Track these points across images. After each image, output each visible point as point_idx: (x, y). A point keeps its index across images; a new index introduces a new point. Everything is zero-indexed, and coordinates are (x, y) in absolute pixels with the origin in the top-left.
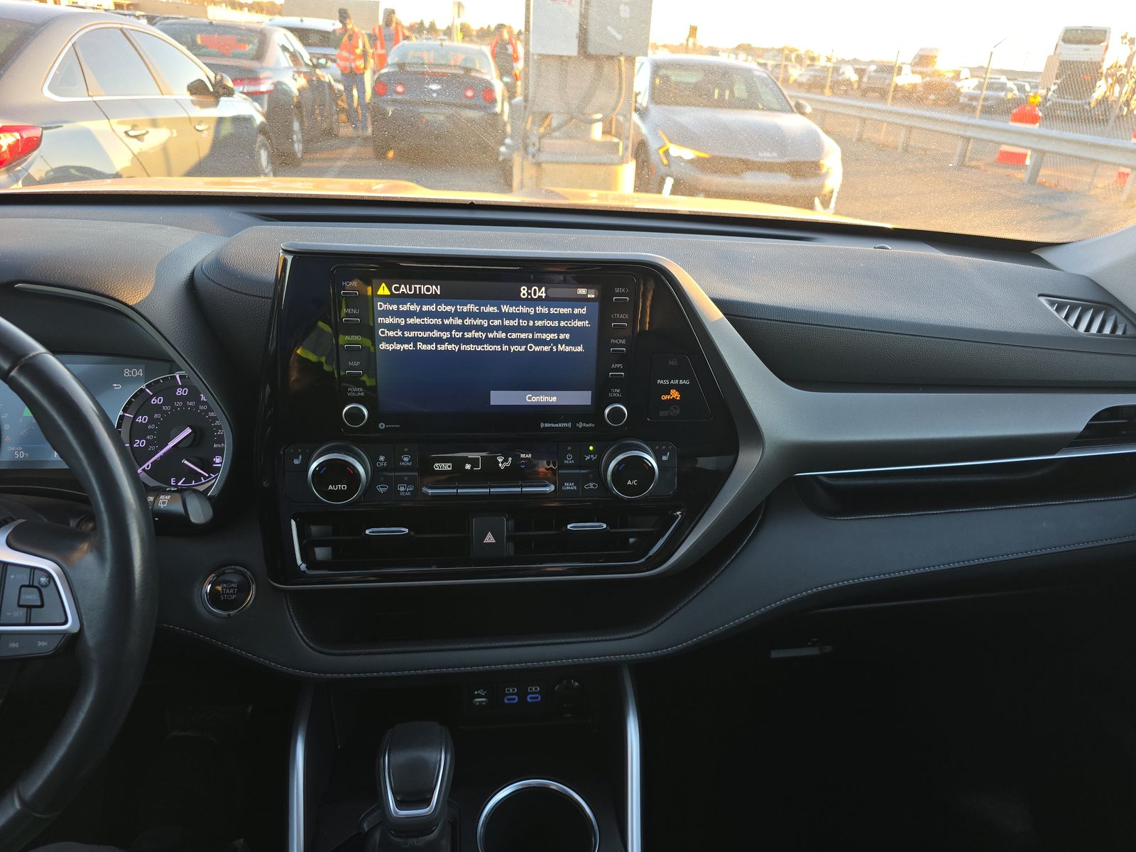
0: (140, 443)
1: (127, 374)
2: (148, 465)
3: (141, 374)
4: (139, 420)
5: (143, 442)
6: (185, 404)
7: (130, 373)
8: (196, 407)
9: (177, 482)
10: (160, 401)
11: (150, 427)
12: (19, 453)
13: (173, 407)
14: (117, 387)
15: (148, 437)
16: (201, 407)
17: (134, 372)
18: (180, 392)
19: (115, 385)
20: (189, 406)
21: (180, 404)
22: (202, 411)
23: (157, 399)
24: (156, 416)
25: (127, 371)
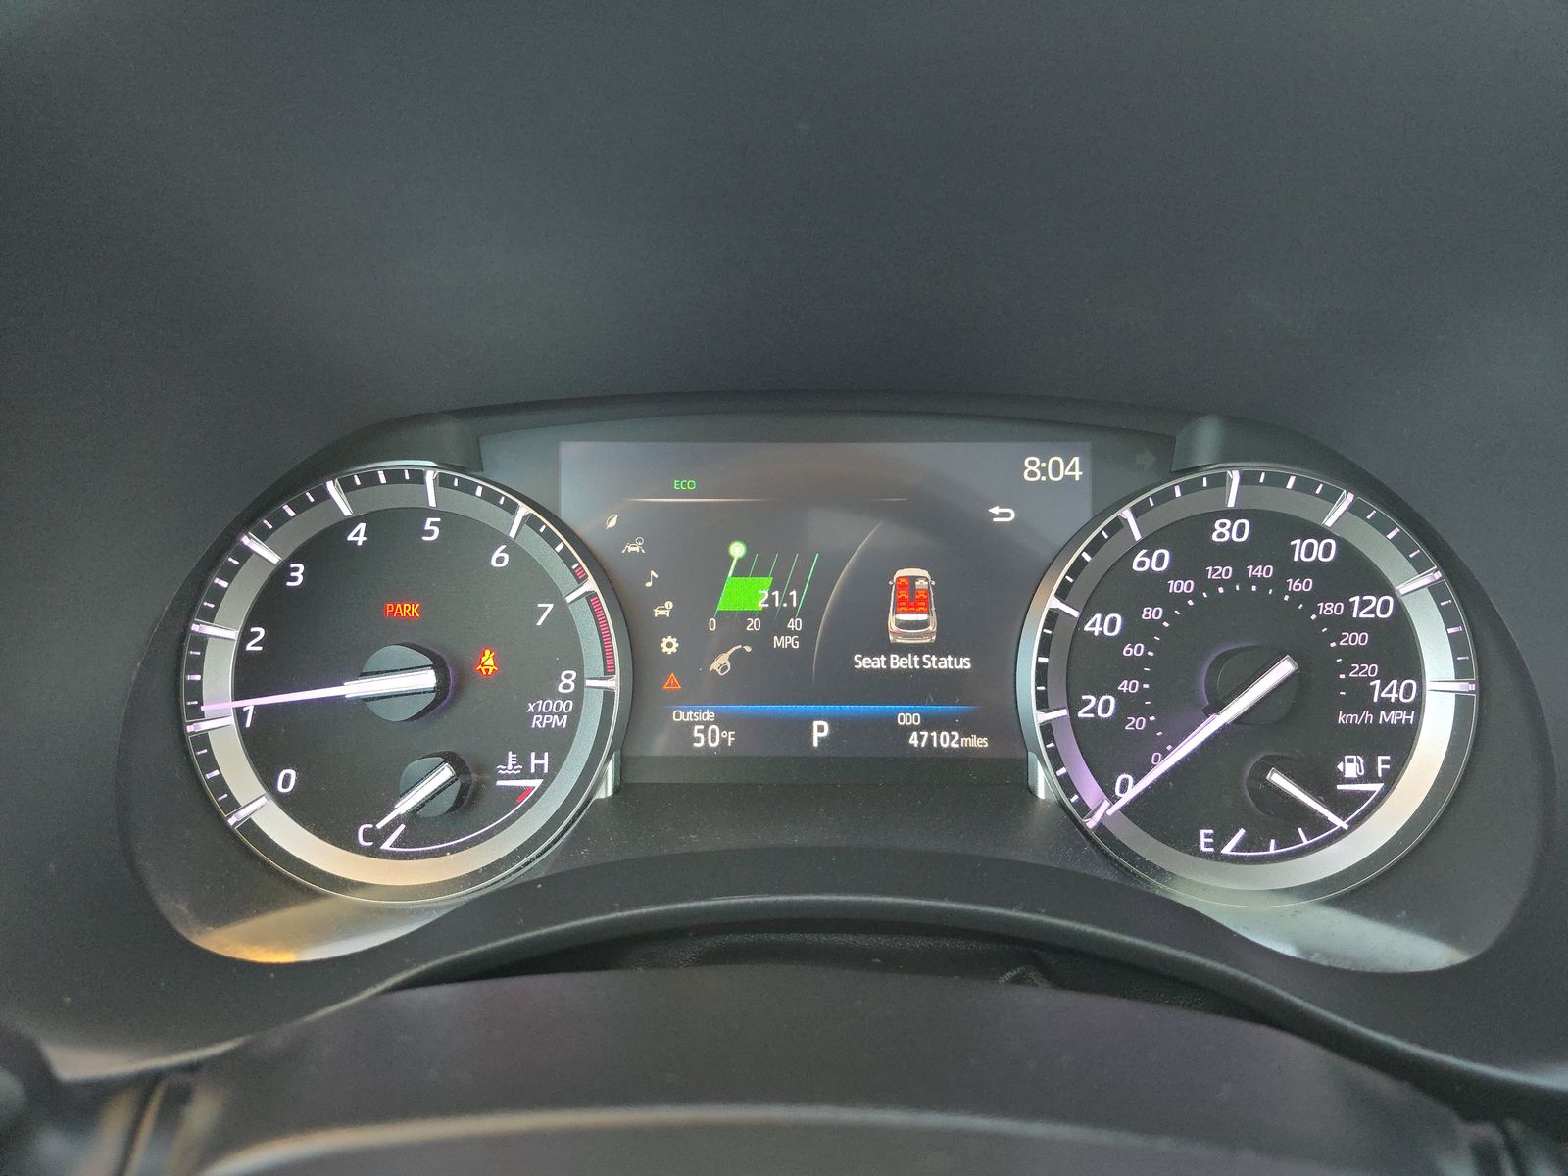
0: (1101, 706)
1: (1032, 474)
3: (1077, 474)
4: (1096, 625)
5: (1107, 703)
6: (1240, 575)
7: (1044, 471)
8: (1279, 582)
9: (1220, 840)
10: (1160, 563)
11: (1128, 650)
12: (704, 732)
13: (1203, 583)
14: (1003, 515)
15: (1125, 686)
16: (1295, 585)
17: (1056, 464)
18: (1224, 531)
19: (995, 510)
20: (1255, 580)
21: (1225, 572)
22: (1298, 596)
23: (1149, 555)
24: (1150, 613)
25: (1032, 463)
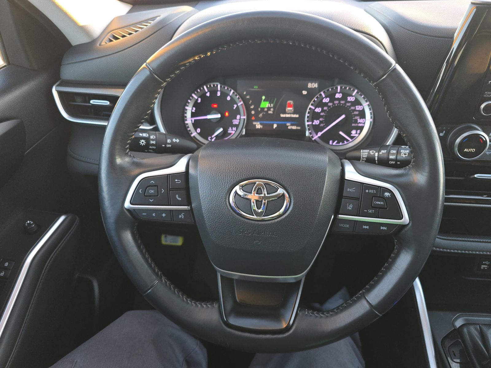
0: (316, 122)
1: (309, 86)
2: (320, 134)
3: (316, 86)
4: (317, 110)
6: (339, 103)
7: (311, 86)
8: (345, 104)
9: (333, 142)
10: (327, 101)
11: (321, 114)
12: (258, 126)
13: (334, 104)
15: (321, 119)
16: (348, 104)
17: (313, 85)
18: (338, 96)
19: (304, 92)
20: (342, 104)
21: (337, 102)
22: (348, 106)
23: (326, 99)
24: (325, 108)
25: (310, 84)
